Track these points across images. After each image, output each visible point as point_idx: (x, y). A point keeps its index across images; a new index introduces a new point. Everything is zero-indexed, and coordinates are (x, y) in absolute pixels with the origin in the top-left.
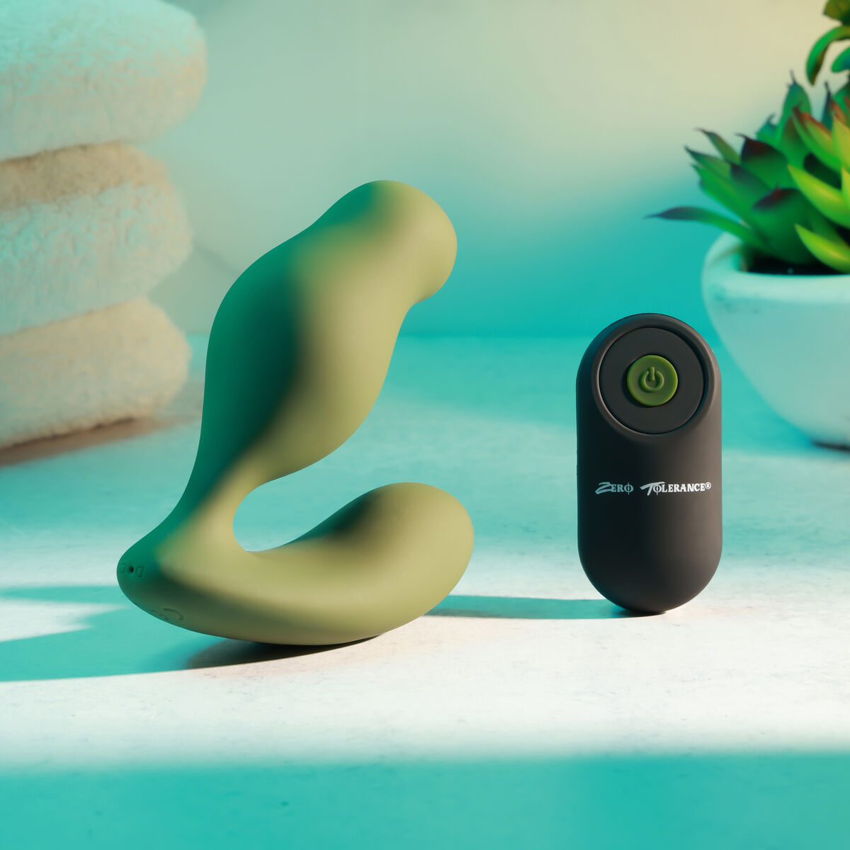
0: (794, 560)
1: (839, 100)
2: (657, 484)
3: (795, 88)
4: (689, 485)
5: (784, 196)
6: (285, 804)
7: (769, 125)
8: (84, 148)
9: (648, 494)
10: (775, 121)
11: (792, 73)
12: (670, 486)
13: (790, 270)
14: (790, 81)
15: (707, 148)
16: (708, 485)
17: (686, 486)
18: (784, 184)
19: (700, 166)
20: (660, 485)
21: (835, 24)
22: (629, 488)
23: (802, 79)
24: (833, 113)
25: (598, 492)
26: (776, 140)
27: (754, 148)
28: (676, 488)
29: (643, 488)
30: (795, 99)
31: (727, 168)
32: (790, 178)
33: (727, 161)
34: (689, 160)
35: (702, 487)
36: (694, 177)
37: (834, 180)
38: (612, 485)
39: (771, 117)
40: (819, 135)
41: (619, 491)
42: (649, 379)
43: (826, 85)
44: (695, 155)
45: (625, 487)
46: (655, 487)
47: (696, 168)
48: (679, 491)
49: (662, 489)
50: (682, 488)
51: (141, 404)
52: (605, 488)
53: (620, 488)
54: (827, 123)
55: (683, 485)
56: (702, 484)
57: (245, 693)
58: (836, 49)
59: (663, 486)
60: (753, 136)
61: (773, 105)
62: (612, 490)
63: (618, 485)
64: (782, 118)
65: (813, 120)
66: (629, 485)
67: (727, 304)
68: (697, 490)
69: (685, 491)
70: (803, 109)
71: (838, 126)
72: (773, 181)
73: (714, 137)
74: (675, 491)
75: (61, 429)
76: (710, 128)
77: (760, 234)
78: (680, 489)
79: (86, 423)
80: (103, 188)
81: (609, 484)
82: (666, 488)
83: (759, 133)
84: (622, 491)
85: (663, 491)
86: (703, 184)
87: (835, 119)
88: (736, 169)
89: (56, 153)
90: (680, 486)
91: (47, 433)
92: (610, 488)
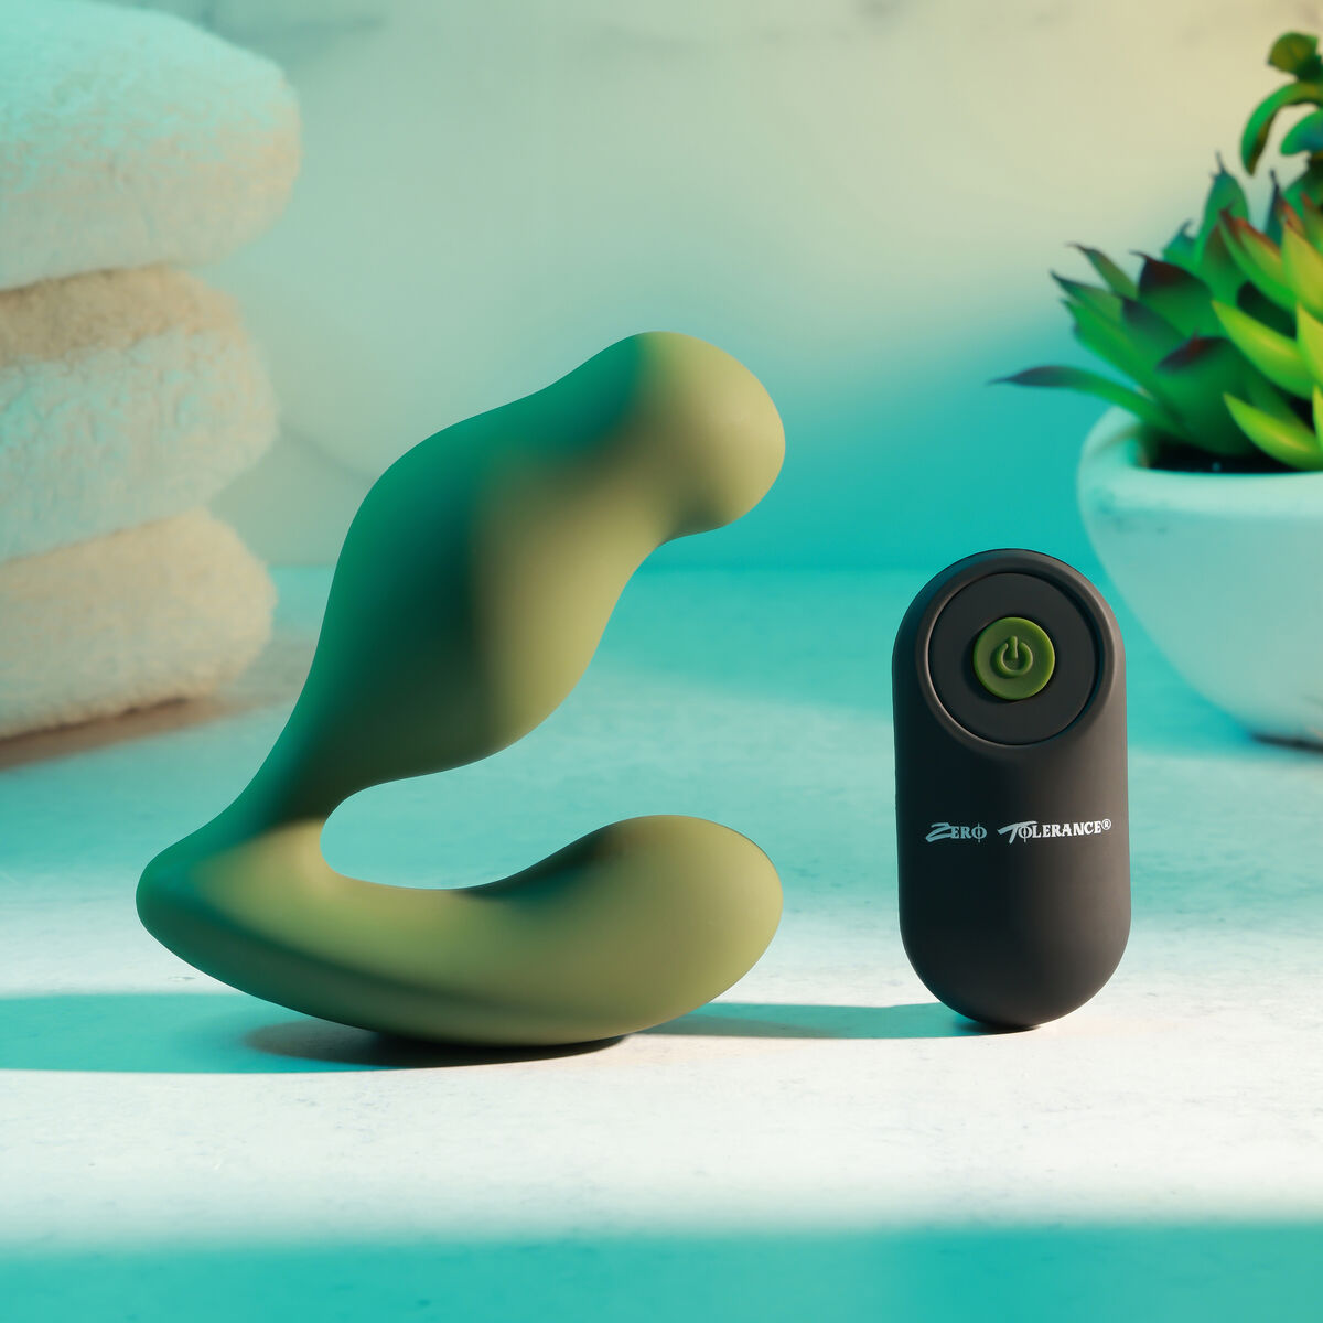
0: (1222, 920)
1: (1292, 199)
2: (1024, 825)
3: (1223, 180)
4: (1076, 825)
5: (1207, 349)
6: (424, 1303)
7: (1182, 238)
8: (108, 274)
9: (1011, 842)
10: (1193, 231)
11: (1218, 156)
12: (1045, 827)
13: (1216, 466)
14: (1216, 169)
15: (1086, 274)
16: (1107, 824)
17: (1072, 827)
18: (1207, 331)
19: (1074, 302)
20: (1030, 826)
21: (1288, 79)
22: (980, 833)
23: (1235, 167)
24: (1283, 220)
25: (930, 838)
26: (1194, 262)
27: (1158, 274)
28: (1056, 831)
29: (1002, 831)
30: (1224, 198)
31: (1117, 305)
32: (1216, 321)
33: (1117, 294)
34: (1058, 292)
35: (1097, 827)
36: (1066, 319)
37: (1284, 323)
38: (953, 828)
39: (1186, 225)
40: (1261, 253)
41: (963, 837)
42: (1008, 656)
43: (1273, 174)
44: (1066, 284)
45: (974, 830)
46: (1022, 830)
47: (1068, 304)
48: (1059, 835)
49: (1033, 833)
50: (1064, 831)
51: (198, 677)
52: (941, 832)
53: (965, 833)
54: (1273, 235)
55: (1067, 826)
56: (1096, 823)
57: (362, 1130)
58: (1289, 119)
59: (1035, 827)
60: (1157, 255)
61: (1189, 207)
62: (953, 835)
63: (963, 828)
64: (1203, 228)
65: (1252, 230)
66: (979, 827)
67: (1118, 519)
68: (1088, 833)
69: (1070, 834)
70: (1236, 213)
71: (1291, 239)
72: (1189, 326)
73: (1096, 257)
74: (1054, 835)
75: (73, 715)
76: (1089, 243)
77: (1169, 409)
78: (1061, 831)
79: (113, 706)
80: (138, 338)
81: (947, 826)
82: (1040, 830)
83: (1167, 251)
84: (970, 837)
85: (1035, 836)
86: (1079, 330)
87: (1286, 228)
88: (1130, 307)
89: (63, 282)
90: (1062, 827)
91: (50, 722)
92: (949, 831)
